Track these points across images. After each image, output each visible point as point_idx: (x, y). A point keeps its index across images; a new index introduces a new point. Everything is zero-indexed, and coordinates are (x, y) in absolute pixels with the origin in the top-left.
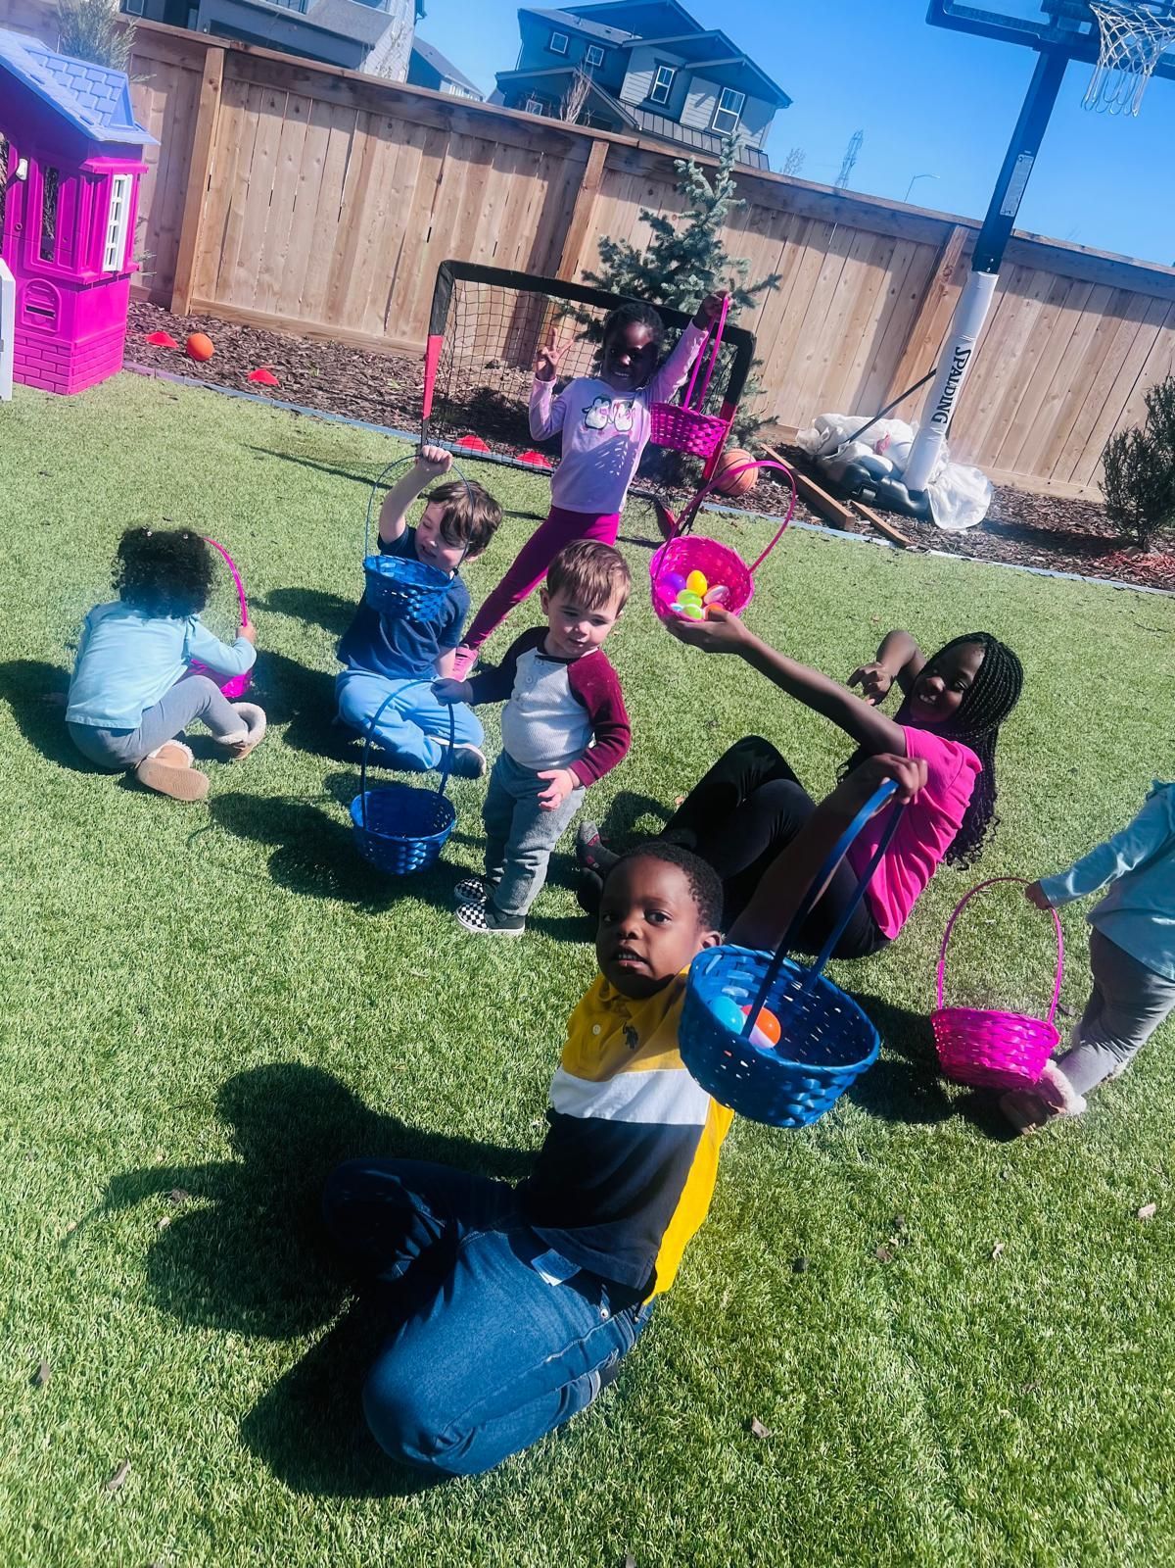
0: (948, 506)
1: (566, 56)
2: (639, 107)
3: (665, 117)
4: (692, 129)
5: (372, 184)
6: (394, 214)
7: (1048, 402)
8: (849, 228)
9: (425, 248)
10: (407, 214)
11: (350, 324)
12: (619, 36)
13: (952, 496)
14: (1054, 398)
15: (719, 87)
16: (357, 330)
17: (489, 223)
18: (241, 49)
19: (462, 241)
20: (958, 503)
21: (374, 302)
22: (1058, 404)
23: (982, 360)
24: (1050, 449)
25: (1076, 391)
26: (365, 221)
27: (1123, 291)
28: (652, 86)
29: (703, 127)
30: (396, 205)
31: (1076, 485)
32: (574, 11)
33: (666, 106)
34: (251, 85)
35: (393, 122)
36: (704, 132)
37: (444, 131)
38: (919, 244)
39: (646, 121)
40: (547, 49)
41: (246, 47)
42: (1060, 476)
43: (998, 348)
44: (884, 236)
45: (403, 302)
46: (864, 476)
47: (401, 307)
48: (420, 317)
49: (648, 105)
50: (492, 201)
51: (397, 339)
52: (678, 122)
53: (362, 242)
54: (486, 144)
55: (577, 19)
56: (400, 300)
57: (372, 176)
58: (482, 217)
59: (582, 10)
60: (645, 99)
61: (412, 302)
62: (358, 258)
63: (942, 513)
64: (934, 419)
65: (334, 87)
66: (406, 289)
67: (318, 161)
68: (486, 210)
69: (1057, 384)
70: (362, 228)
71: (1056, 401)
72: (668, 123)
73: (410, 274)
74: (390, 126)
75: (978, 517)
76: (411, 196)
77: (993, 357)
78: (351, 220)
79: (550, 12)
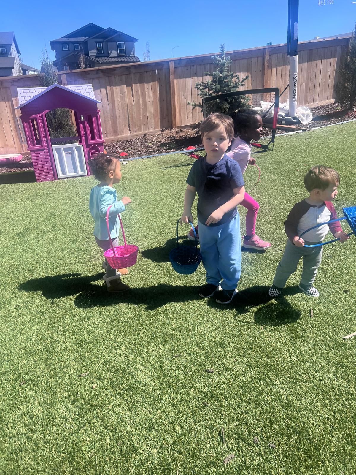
0: (304, 118)
1: (69, 50)
2: (96, 57)
3: (104, 57)
4: (114, 57)
5: (115, 95)
6: (123, 100)
7: (302, 85)
8: (239, 59)
9: (134, 107)
10: (127, 99)
11: (121, 134)
12: (82, 39)
13: (303, 115)
14: (303, 83)
15: (116, 43)
16: (123, 135)
17: (149, 94)
18: (70, 72)
19: (143, 101)
20: (306, 116)
21: (125, 126)
22: (304, 84)
23: (283, 80)
24: (306, 96)
25: (307, 79)
26: (116, 105)
27: (310, 50)
28: (97, 50)
29: (116, 56)
30: (123, 98)
31: (315, 103)
32: (66, 37)
33: (103, 53)
34: (75, 81)
35: (115, 76)
36: (117, 57)
37: (129, 74)
38: (258, 57)
39: (101, 60)
40: (63, 50)
41: (71, 71)
42: (311, 102)
43: (285, 76)
44: (248, 58)
45: (133, 123)
46: (280, 118)
47: (133, 124)
48: (139, 125)
49: (98, 55)
50: (147, 87)
51: (135, 134)
52: (109, 57)
53: (117, 111)
54: (141, 73)
55: (68, 39)
56: (132, 123)
57: (114, 93)
58: (146, 92)
59: (68, 36)
60: (97, 54)
61: (135, 122)
62: (117, 116)
63: (303, 120)
64: (293, 97)
65: (97, 73)
66: (132, 119)
67: (99, 94)
68: (147, 90)
69: (302, 79)
70: (116, 108)
71: (303, 84)
72: (106, 58)
73: (132, 115)
74: (115, 78)
75: (311, 118)
76: (126, 94)
77: (285, 79)
78: (113, 107)
79: (59, 39)
